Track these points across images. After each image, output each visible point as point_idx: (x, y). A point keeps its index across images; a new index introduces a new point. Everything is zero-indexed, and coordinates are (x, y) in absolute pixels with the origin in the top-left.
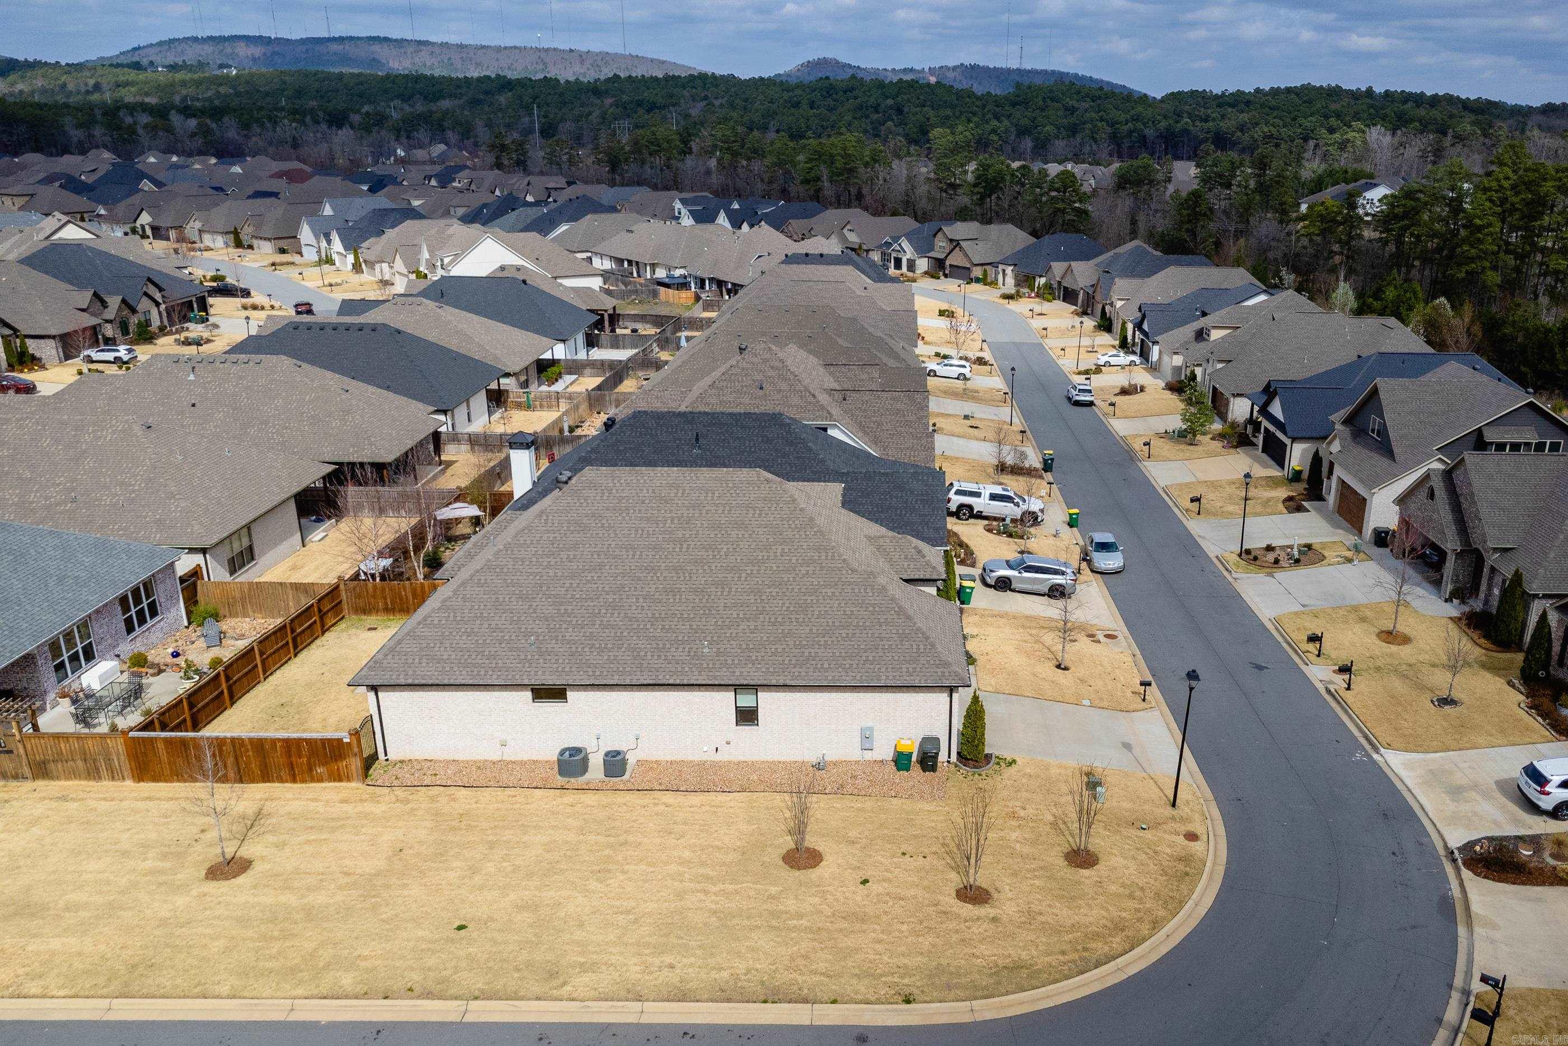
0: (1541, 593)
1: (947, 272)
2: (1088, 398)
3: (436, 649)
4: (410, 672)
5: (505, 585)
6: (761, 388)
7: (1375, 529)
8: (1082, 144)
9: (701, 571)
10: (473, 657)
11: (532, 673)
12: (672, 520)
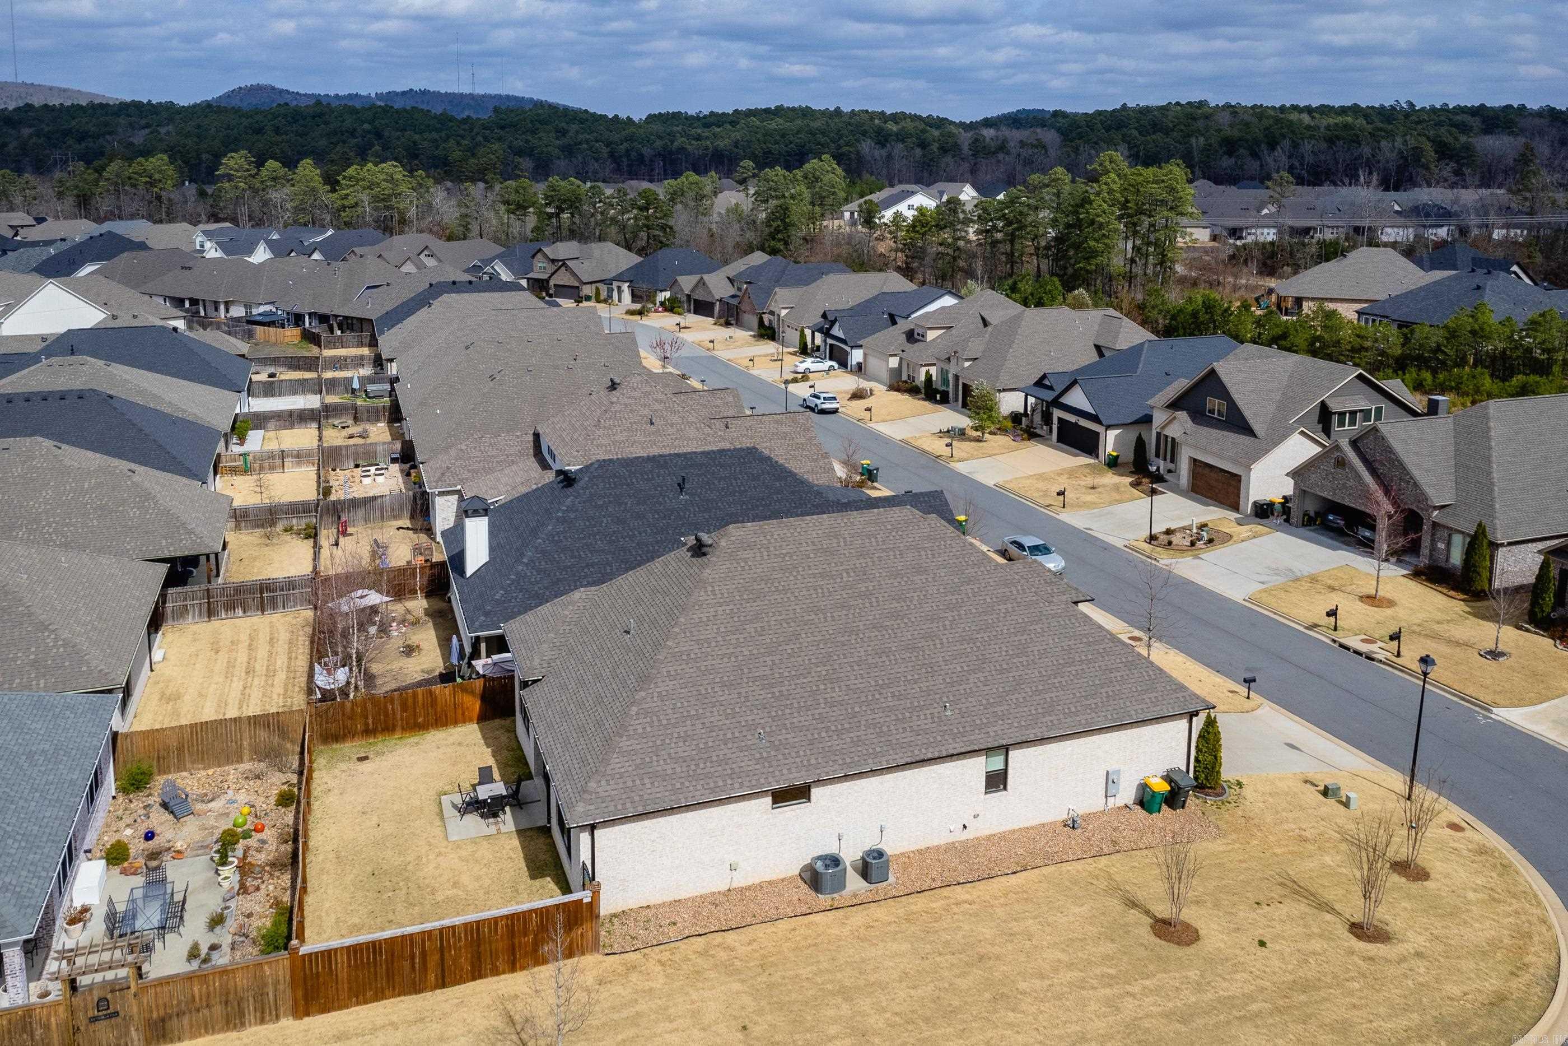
0: (1505, 542)
1: (551, 292)
2: (833, 405)
3: (655, 764)
4: (637, 798)
5: (698, 673)
6: (652, 424)
7: (1255, 503)
8: (585, 163)
9: (903, 625)
10: (702, 766)
11: (777, 773)
12: (848, 573)
